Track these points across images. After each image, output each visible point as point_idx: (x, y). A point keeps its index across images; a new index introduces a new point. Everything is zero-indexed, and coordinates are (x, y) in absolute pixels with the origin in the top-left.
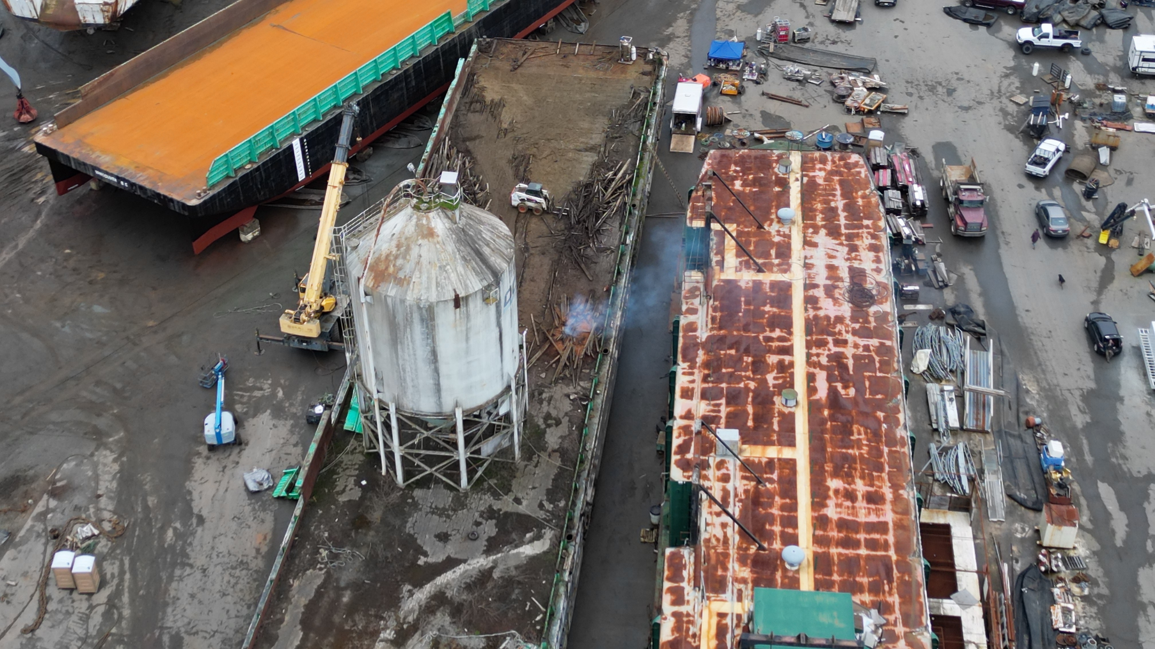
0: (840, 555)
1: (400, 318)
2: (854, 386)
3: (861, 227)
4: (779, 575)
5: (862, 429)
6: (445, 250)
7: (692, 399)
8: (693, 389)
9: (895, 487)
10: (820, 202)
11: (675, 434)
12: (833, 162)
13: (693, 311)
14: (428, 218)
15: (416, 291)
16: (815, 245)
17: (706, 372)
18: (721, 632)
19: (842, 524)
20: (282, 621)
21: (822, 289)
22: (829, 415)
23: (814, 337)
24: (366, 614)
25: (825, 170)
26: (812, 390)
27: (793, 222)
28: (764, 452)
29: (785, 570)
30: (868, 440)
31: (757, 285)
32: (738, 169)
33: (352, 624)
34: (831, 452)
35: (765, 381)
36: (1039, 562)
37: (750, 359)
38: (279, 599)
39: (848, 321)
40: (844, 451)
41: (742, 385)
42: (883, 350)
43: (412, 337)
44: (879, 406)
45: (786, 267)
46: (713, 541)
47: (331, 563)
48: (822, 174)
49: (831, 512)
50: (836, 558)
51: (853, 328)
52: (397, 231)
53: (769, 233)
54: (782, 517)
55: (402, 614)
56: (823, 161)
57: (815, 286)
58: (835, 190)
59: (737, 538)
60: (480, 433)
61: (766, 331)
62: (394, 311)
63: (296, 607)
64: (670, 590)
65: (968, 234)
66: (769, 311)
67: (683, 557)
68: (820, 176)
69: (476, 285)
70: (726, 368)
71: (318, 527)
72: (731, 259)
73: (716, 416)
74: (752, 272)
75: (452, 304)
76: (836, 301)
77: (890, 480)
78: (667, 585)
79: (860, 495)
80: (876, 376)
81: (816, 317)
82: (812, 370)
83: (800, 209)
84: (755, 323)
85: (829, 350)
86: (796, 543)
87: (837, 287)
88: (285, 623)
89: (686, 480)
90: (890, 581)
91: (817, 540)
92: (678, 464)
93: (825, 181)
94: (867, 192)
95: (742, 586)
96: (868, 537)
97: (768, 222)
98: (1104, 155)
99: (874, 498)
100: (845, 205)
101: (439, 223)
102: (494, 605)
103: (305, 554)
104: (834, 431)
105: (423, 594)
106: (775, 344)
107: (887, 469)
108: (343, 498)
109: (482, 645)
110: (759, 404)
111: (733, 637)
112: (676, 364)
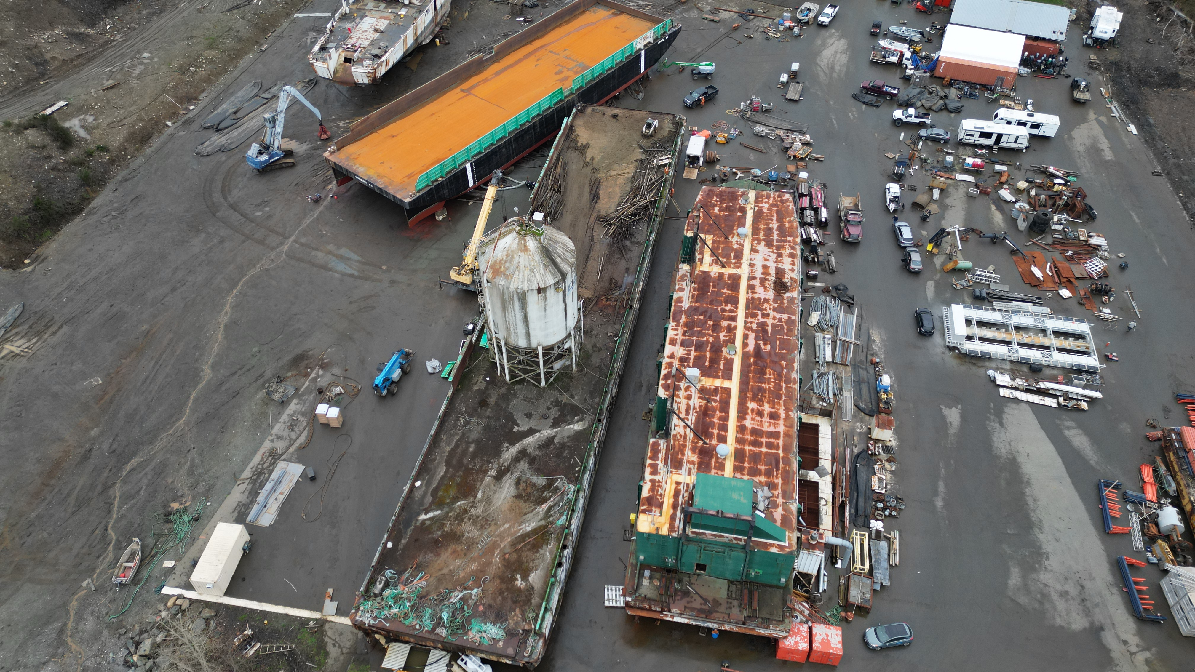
0: (750, 450)
1: (506, 297)
2: (770, 344)
3: (786, 241)
4: (713, 460)
5: (772, 372)
6: (534, 260)
7: (675, 346)
8: (676, 339)
9: (787, 410)
10: (763, 223)
11: (663, 367)
12: (774, 198)
13: (682, 290)
14: (525, 240)
15: (516, 283)
16: (757, 252)
17: (685, 329)
18: (677, 493)
19: (754, 431)
20: (435, 460)
21: (758, 280)
22: (753, 361)
23: (750, 311)
24: (482, 459)
25: (768, 203)
26: (745, 345)
27: (746, 236)
28: (713, 382)
29: (717, 458)
30: (775, 379)
31: (721, 275)
32: (718, 199)
33: (473, 464)
34: (752, 385)
35: (719, 337)
36: (868, 448)
37: (711, 323)
38: (435, 446)
39: (771, 302)
40: (760, 385)
41: (705, 339)
42: (790, 322)
43: (513, 307)
44: (783, 357)
45: (739, 265)
46: (678, 436)
47: (466, 426)
48: (767, 205)
49: (748, 423)
50: (747, 452)
51: (774, 307)
52: (507, 246)
53: (731, 242)
54: (719, 424)
55: (501, 461)
56: (768, 197)
57: (755, 278)
58: (773, 216)
59: (692, 435)
60: (553, 358)
61: (722, 305)
62: (503, 292)
63: (443, 452)
64: (651, 465)
65: (851, 241)
66: (726, 293)
67: (660, 444)
68: (765, 206)
69: (551, 280)
70: (697, 327)
71: (460, 405)
72: (708, 257)
73: (688, 358)
74: (718, 267)
75: (536, 292)
76: (765, 288)
77: (784, 405)
78: (649, 461)
79: (766, 414)
80: (783, 338)
81: (753, 298)
82: (747, 332)
83: (751, 227)
84: (717, 300)
85: (758, 320)
86: (725, 442)
87: (767, 280)
89: (666, 397)
90: (778, 469)
91: (738, 441)
92: (663, 386)
93: (768, 210)
94: (792, 218)
95: (691, 466)
96: (768, 440)
97: (732, 235)
98: (936, 194)
99: (774, 416)
100: (778, 226)
101: (531, 244)
102: (553, 459)
103: (451, 420)
104: (755, 372)
105: (514, 450)
106: (727, 314)
107: (783, 398)
108: (476, 388)
109: (544, 483)
110: (714, 351)
111: (683, 498)
112: (668, 323)
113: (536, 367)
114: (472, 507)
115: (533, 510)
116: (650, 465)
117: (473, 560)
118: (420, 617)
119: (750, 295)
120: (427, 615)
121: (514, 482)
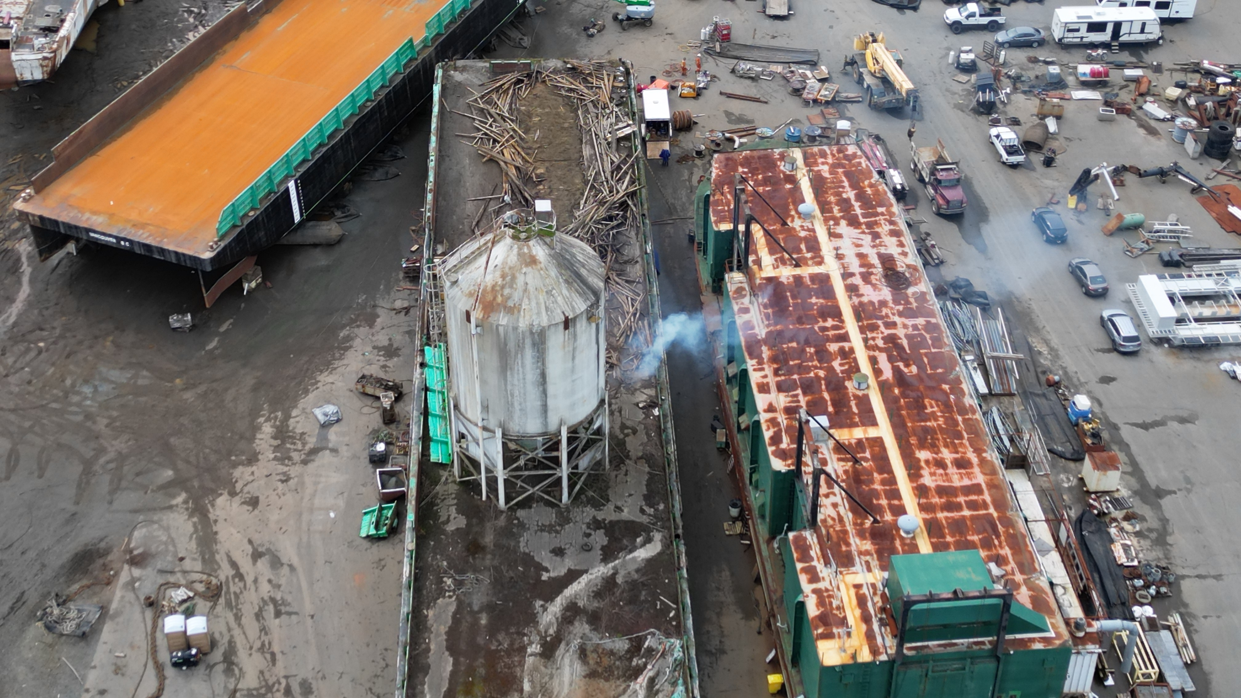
0: (946, 518)
1: (511, 345)
2: (914, 364)
3: (877, 214)
4: (897, 543)
5: (933, 402)
6: (549, 276)
7: (770, 393)
8: (768, 383)
9: (978, 451)
10: (832, 194)
11: (764, 427)
12: (833, 155)
13: (745, 311)
14: (528, 247)
15: (527, 317)
16: (839, 236)
17: (775, 366)
18: (862, 601)
19: (941, 491)
20: (428, 650)
21: (858, 276)
22: (900, 392)
23: (865, 323)
24: (508, 633)
25: (827, 163)
26: (878, 372)
27: (813, 217)
28: (851, 434)
29: (902, 538)
30: (941, 412)
31: (798, 279)
32: (746, 170)
33: (496, 644)
34: (912, 427)
35: (833, 367)
36: (1092, 506)
37: (812, 350)
38: (419, 630)
39: (891, 304)
40: (923, 424)
41: (812, 374)
42: (930, 327)
43: (522, 363)
44: (942, 379)
45: (819, 259)
46: (829, 520)
47: (459, 589)
48: (826, 168)
50: (944, 522)
51: (898, 310)
53: (794, 229)
54: (885, 491)
55: (541, 628)
56: (823, 155)
57: (852, 275)
58: (843, 182)
59: (850, 515)
60: (580, 448)
61: (819, 322)
62: (505, 339)
63: (438, 635)
64: (804, 570)
65: (949, 212)
66: (816, 303)
67: (806, 539)
68: (825, 170)
69: (581, 306)
70: (793, 360)
71: (434, 558)
72: (767, 258)
73: (797, 406)
74: (789, 268)
75: (561, 327)
76: (874, 286)
77: (971, 446)
78: (799, 566)
79: (949, 463)
80: (931, 353)
81: (861, 304)
83: (815, 203)
84: (806, 315)
85: (882, 333)
86: (905, 513)
88: (432, 652)
89: (787, 468)
90: (998, 536)
91: (923, 508)
92: (774, 453)
93: (831, 174)
94: (873, 181)
95: (868, 558)
96: (967, 499)
97: (790, 219)
98: (1052, 124)
99: (962, 464)
100: (856, 195)
101: (539, 250)
102: (627, 608)
103: (430, 584)
104: (908, 407)
105: (556, 607)
106: (831, 333)
107: (966, 436)
108: (451, 528)
109: (626, 647)
110: (833, 390)
111: (874, 604)
112: (744, 362)
113: (555, 469)
115: (626, 689)
119: (856, 300)
121: (576, 656)
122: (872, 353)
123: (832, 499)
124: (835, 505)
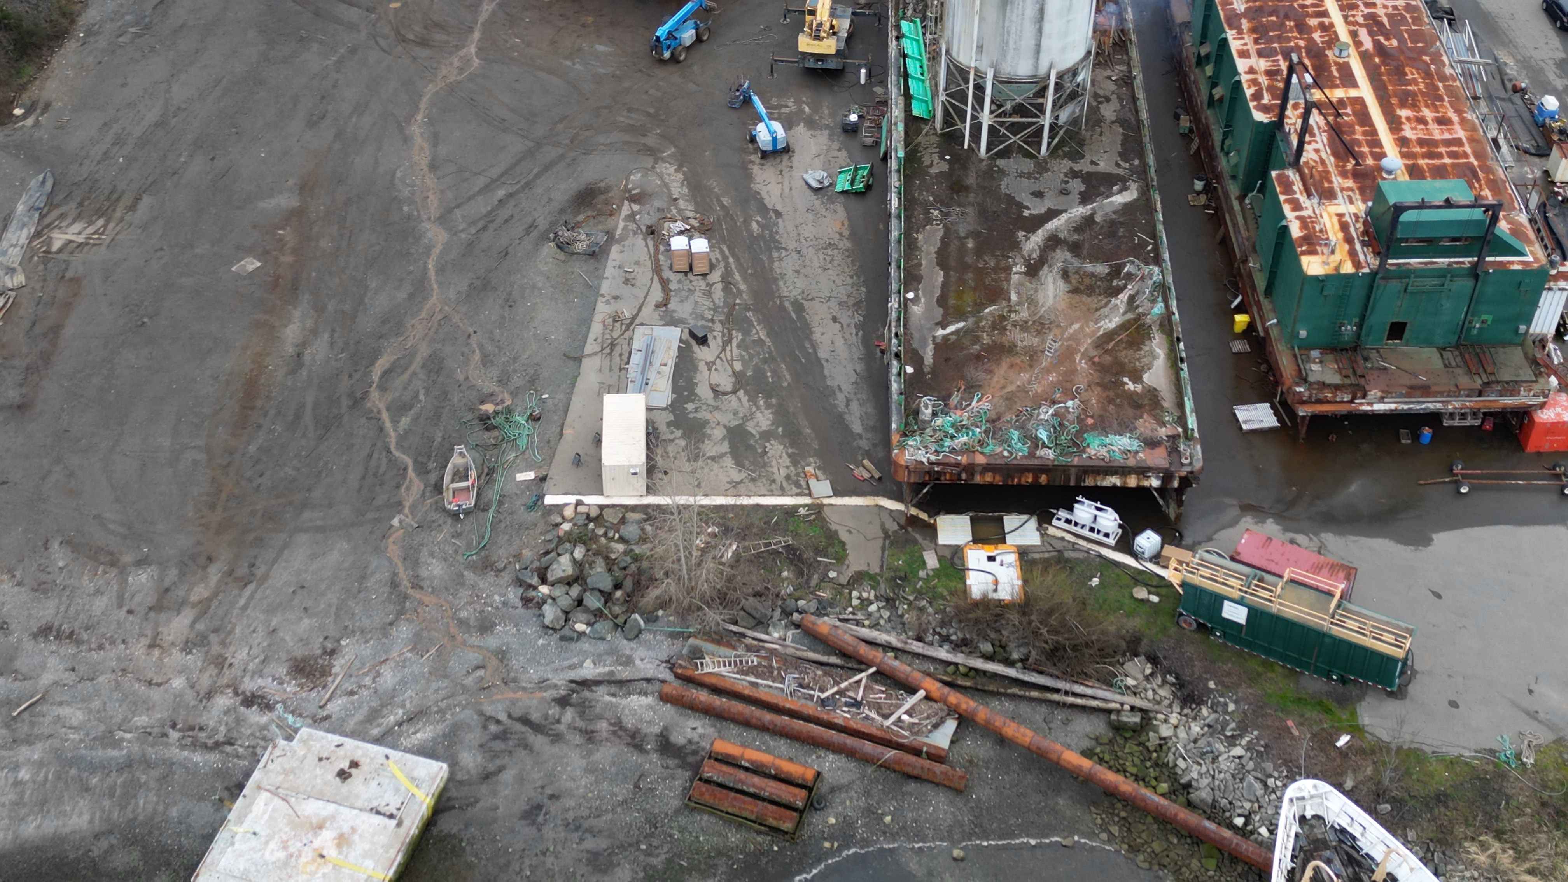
0: (1427, 164)
2: (1395, 38)
5: (1413, 70)
7: (1250, 58)
8: (1248, 50)
9: (1459, 112)
11: (1245, 86)
17: (1255, 36)
18: (1344, 227)
19: (1421, 142)
20: (919, 265)
22: (1380, 61)
24: (994, 256)
26: (1358, 44)
28: (1332, 93)
30: (1422, 79)
33: (984, 263)
34: (1393, 90)
35: (1313, 39)
37: (1292, 23)
40: (1403, 87)
41: (1292, 44)
44: (1423, 51)
46: (1312, 163)
47: (946, 219)
49: (1409, 134)
50: (1425, 167)
54: (1366, 140)
55: (1025, 253)
59: (1332, 159)
60: (1064, 97)
63: (928, 253)
67: (1288, 177)
70: (1273, 31)
71: (920, 194)
73: (1278, 69)
77: (1452, 107)
78: (1282, 198)
79: (1429, 120)
80: (1412, 30)
85: (1362, 11)
86: (1386, 158)
88: (924, 265)
89: (1270, 120)
90: (1478, 181)
91: (1403, 155)
92: (1256, 107)
95: (1350, 193)
96: (1448, 149)
99: (1443, 121)
102: (1106, 241)
103: (919, 215)
104: (1389, 73)
105: (1038, 237)
106: (1310, 10)
107: (1446, 99)
108: (934, 171)
109: (1107, 271)
110: (1314, 57)
111: (1356, 229)
112: (1224, 31)
113: (1038, 117)
114: (1010, 311)
115: (1106, 305)
116: (1286, 201)
117: (1048, 371)
118: (1005, 441)
120: (1015, 438)
121: (1058, 277)
122: (1352, 28)
123: (1314, 146)
124: (1317, 151)
